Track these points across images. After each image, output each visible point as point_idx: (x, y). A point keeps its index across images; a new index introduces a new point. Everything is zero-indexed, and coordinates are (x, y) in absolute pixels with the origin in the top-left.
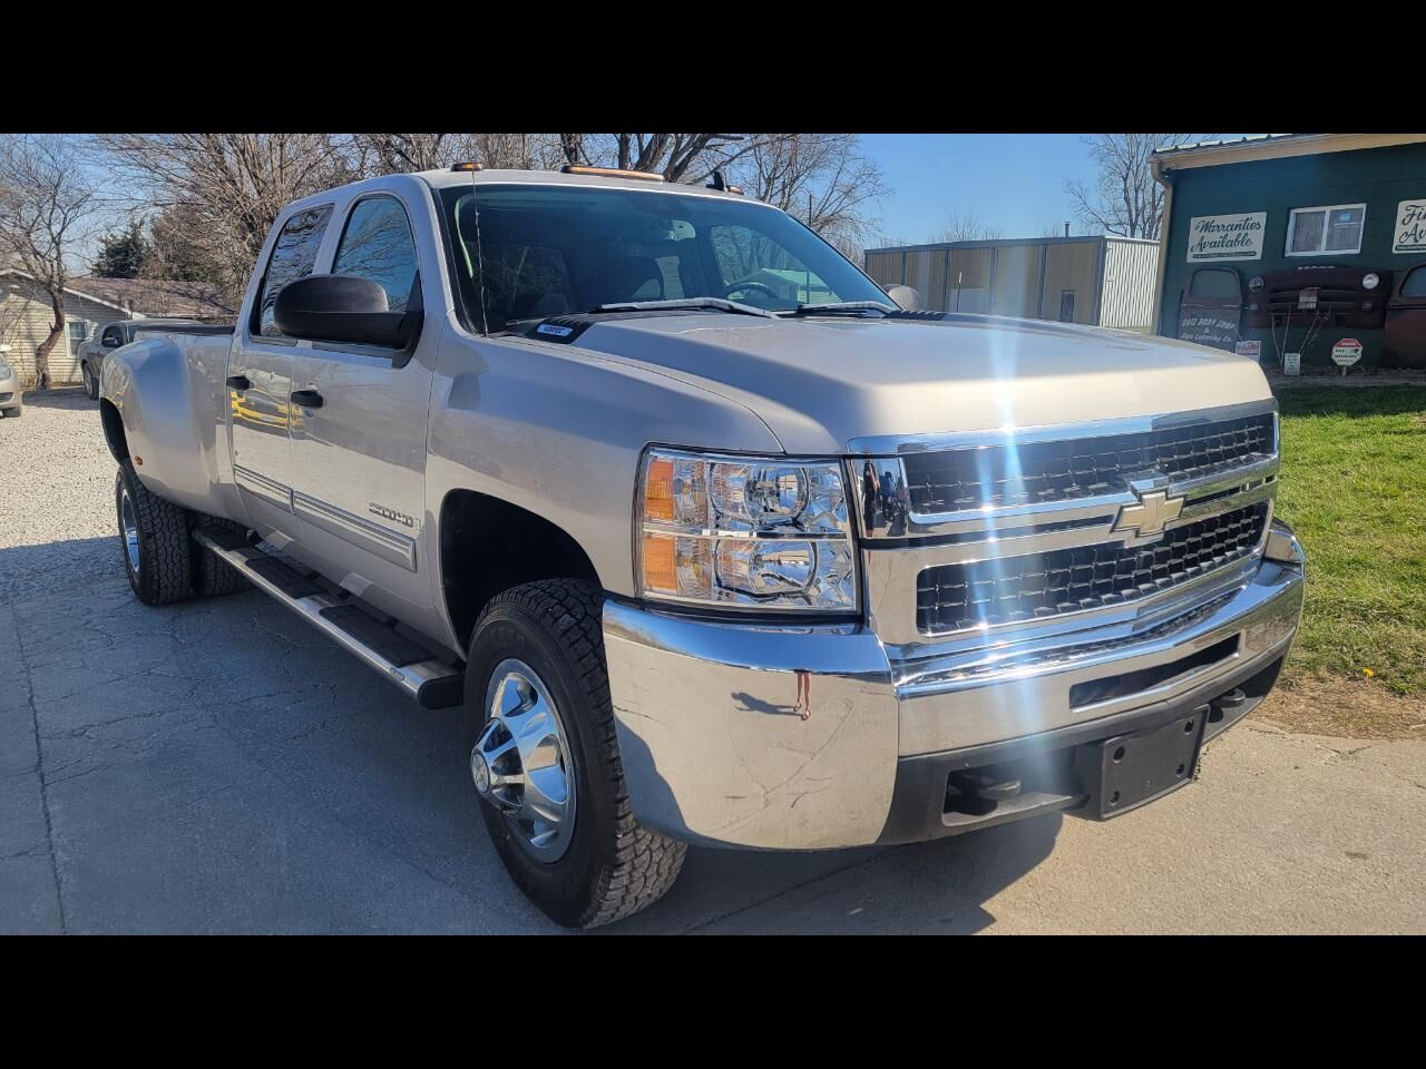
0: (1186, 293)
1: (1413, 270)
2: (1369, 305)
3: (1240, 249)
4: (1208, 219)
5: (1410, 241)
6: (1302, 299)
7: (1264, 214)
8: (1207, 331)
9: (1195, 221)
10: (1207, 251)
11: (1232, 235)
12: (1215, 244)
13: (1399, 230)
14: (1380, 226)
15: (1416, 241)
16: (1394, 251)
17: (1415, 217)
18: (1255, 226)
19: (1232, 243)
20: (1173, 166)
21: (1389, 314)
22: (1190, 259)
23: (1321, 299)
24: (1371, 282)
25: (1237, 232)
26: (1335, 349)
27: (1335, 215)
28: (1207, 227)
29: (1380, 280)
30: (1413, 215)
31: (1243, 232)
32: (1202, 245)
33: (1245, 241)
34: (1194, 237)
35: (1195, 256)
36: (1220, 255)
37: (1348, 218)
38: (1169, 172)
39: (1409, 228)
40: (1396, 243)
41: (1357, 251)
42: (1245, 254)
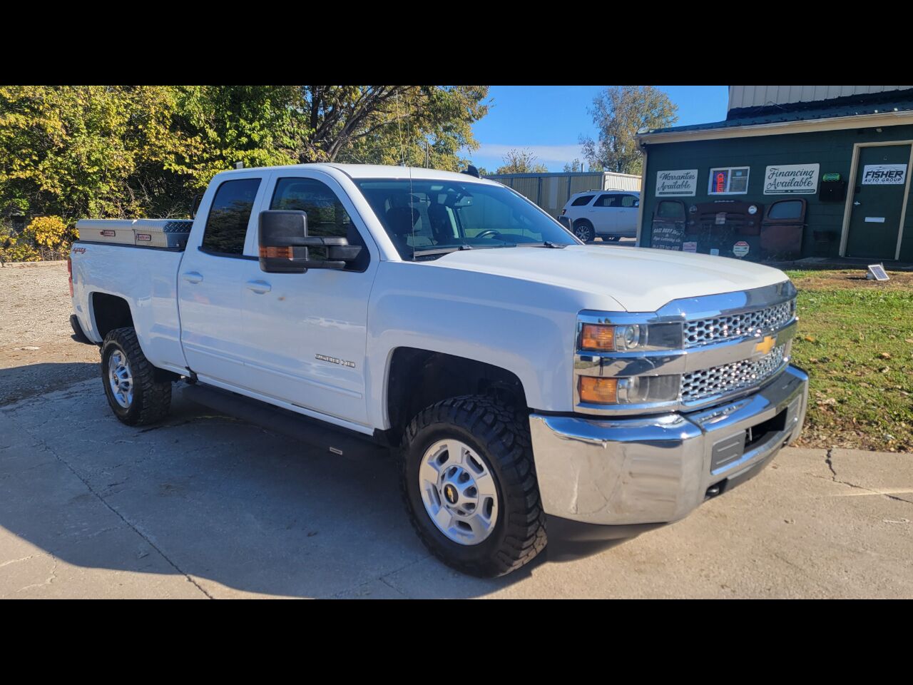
0: (656, 214)
1: (773, 205)
2: (752, 223)
3: (683, 190)
4: (666, 172)
5: (773, 188)
6: (717, 219)
7: (696, 171)
8: (667, 235)
9: (659, 173)
10: (666, 190)
11: (680, 182)
12: (671, 187)
13: (767, 182)
14: (757, 179)
15: (775, 188)
16: (765, 193)
17: (775, 175)
18: (692, 177)
19: (679, 187)
20: (647, 142)
21: (762, 227)
22: (657, 195)
23: (727, 219)
24: (753, 210)
25: (682, 180)
26: (735, 247)
27: (734, 173)
28: (666, 177)
29: (758, 208)
30: (774, 174)
31: (686, 181)
32: (663, 187)
33: (687, 186)
34: (659, 182)
35: (660, 193)
36: (673, 193)
37: (740, 174)
38: (645, 145)
39: (772, 181)
40: (765, 189)
41: (745, 193)
42: (687, 193)
